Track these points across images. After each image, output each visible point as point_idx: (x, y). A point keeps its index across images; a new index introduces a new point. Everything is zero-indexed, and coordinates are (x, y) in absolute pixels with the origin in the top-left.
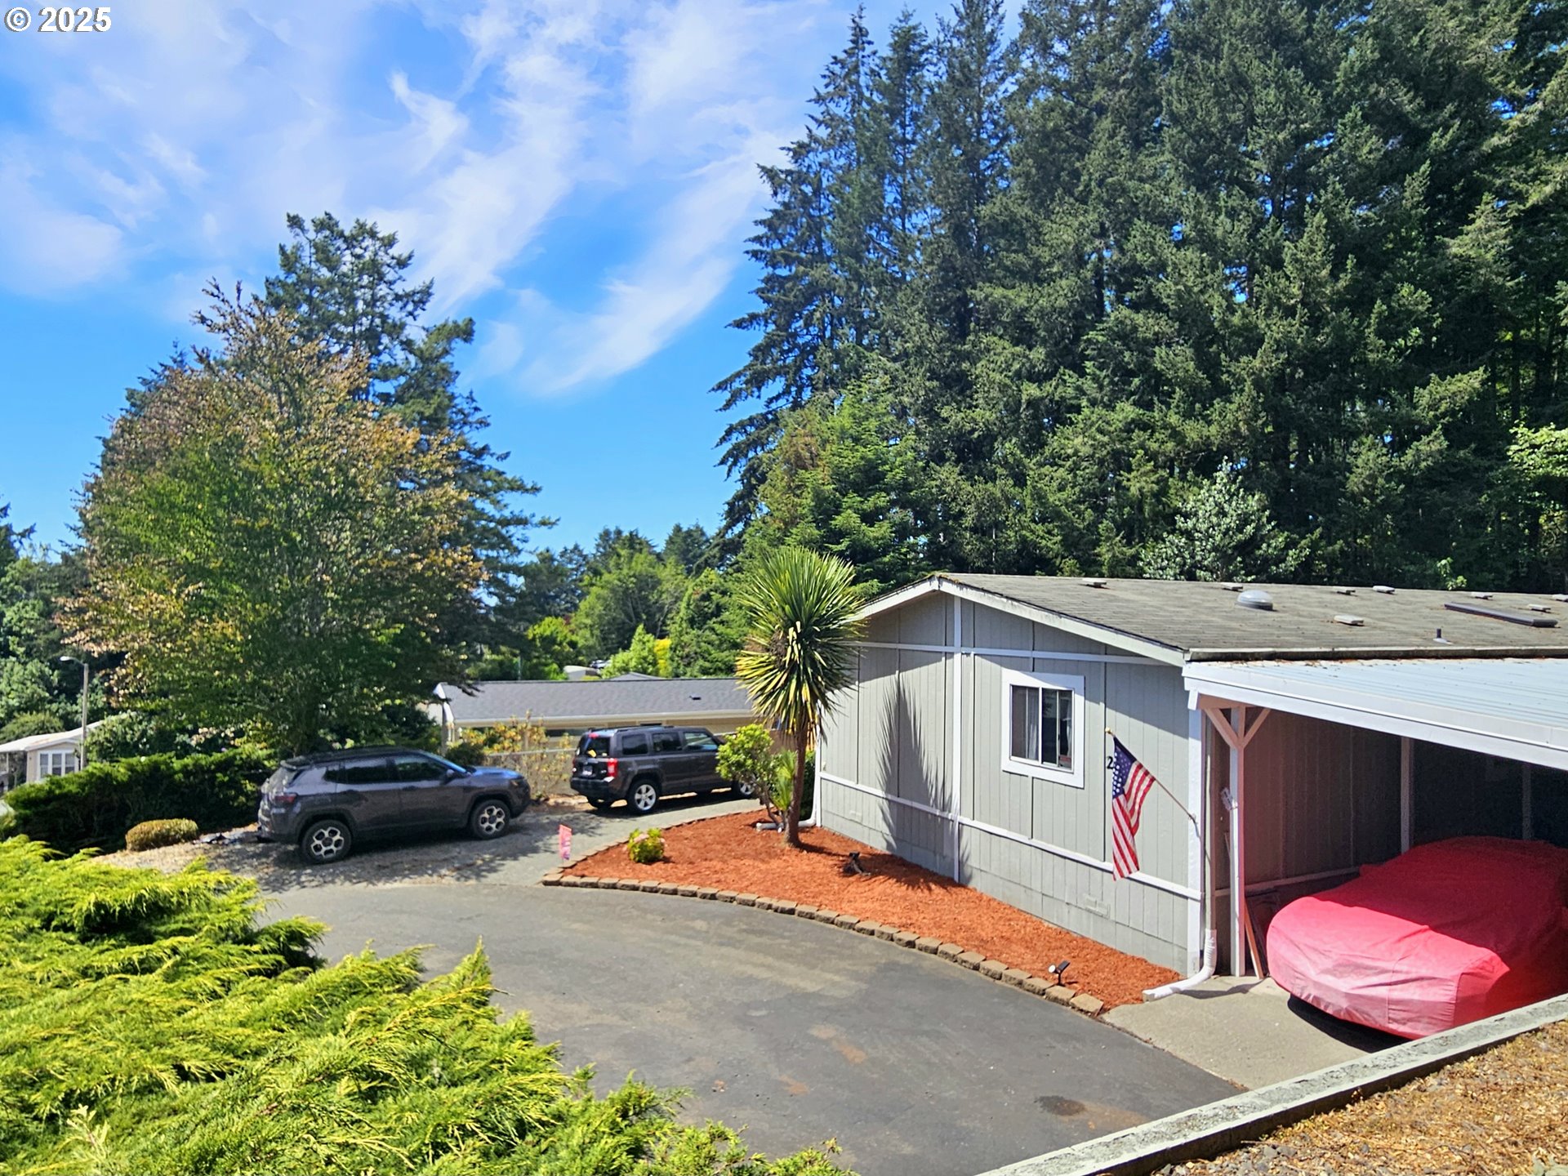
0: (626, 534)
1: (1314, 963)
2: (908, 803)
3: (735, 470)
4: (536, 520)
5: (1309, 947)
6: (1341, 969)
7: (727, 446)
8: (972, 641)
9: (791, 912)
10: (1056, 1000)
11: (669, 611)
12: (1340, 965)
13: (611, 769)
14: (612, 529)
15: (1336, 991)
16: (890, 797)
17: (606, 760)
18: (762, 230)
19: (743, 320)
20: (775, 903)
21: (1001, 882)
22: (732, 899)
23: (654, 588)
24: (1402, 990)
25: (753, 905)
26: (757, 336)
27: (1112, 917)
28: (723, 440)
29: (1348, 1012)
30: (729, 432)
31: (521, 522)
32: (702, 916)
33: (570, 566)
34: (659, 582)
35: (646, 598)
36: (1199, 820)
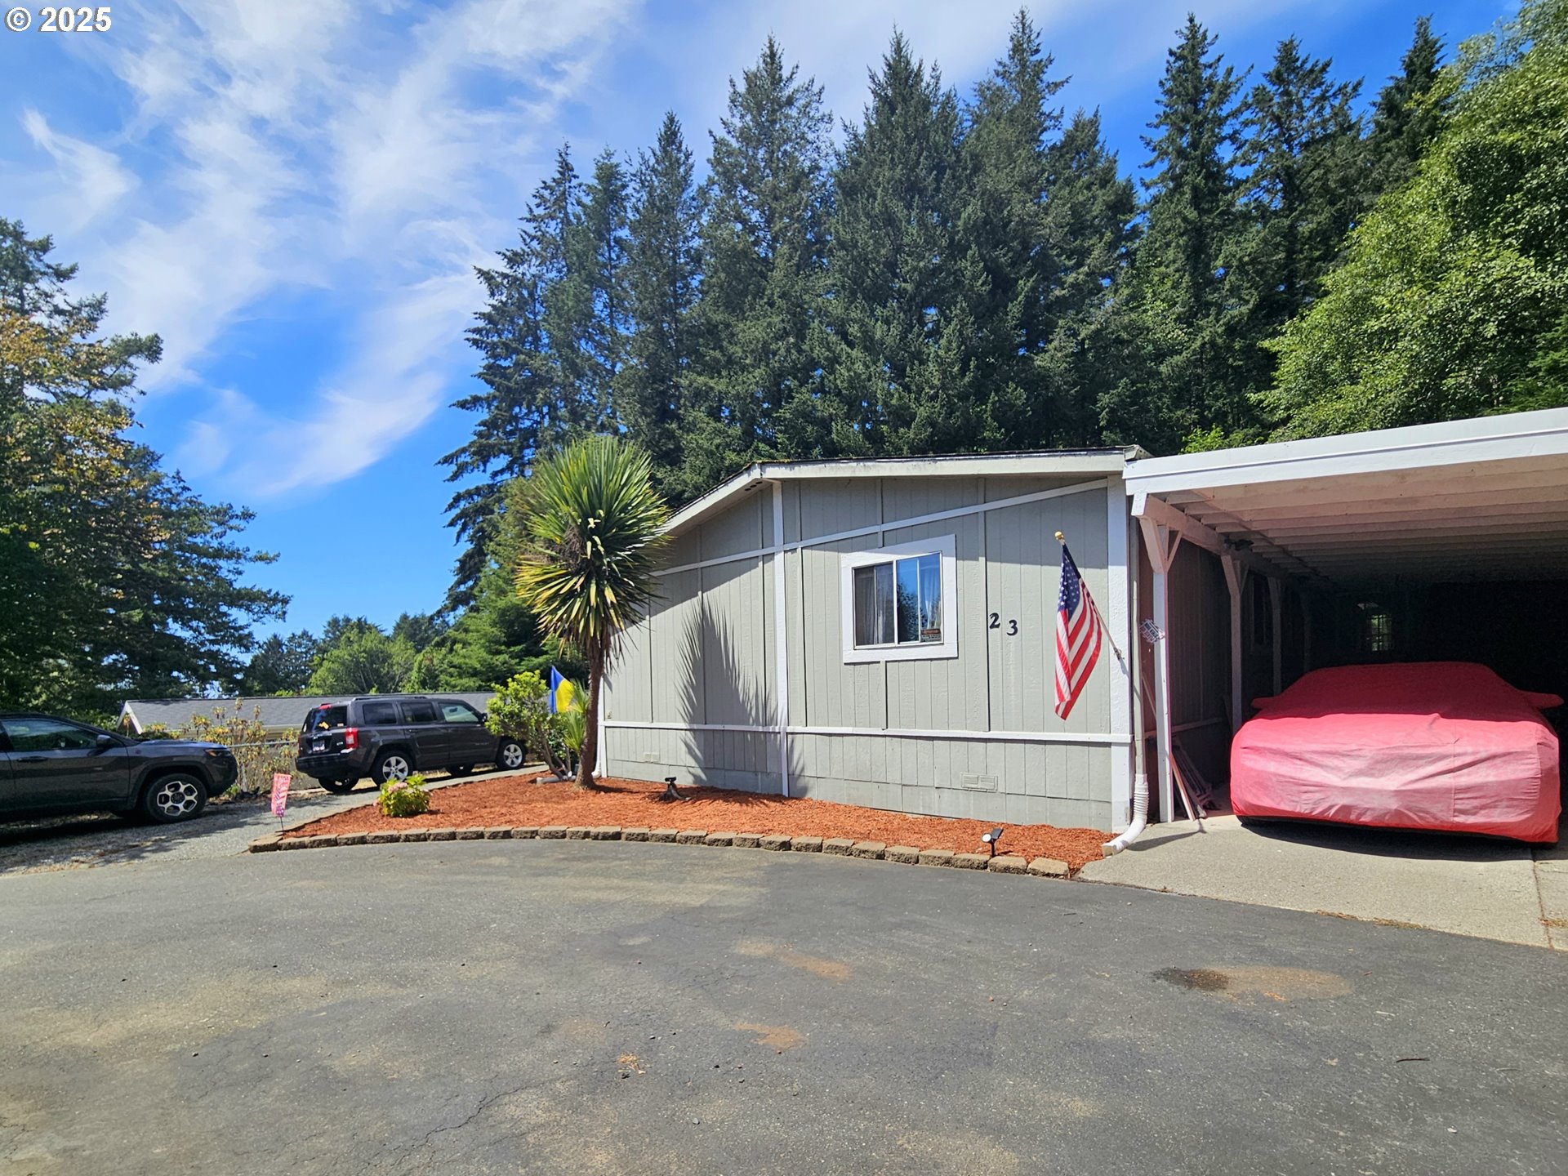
0: (355, 620)
1: (1337, 769)
2: (720, 727)
3: (465, 537)
4: (251, 554)
5: (1322, 753)
6: (1379, 766)
7: (456, 511)
8: (799, 535)
9: (617, 836)
10: (1007, 869)
11: (401, 680)
12: (1377, 762)
13: (350, 740)
14: (341, 617)
15: (1381, 792)
16: (695, 727)
17: (344, 730)
18: (481, 324)
19: (466, 402)
20: (593, 830)
21: (846, 784)
22: (534, 834)
23: (384, 661)
24: (1469, 774)
25: (564, 836)
26: (483, 414)
27: (1001, 789)
28: (451, 506)
29: (1398, 813)
30: (458, 499)
31: (234, 555)
32: (501, 853)
33: (299, 650)
34: (390, 656)
35: (377, 670)
36: (1125, 655)
